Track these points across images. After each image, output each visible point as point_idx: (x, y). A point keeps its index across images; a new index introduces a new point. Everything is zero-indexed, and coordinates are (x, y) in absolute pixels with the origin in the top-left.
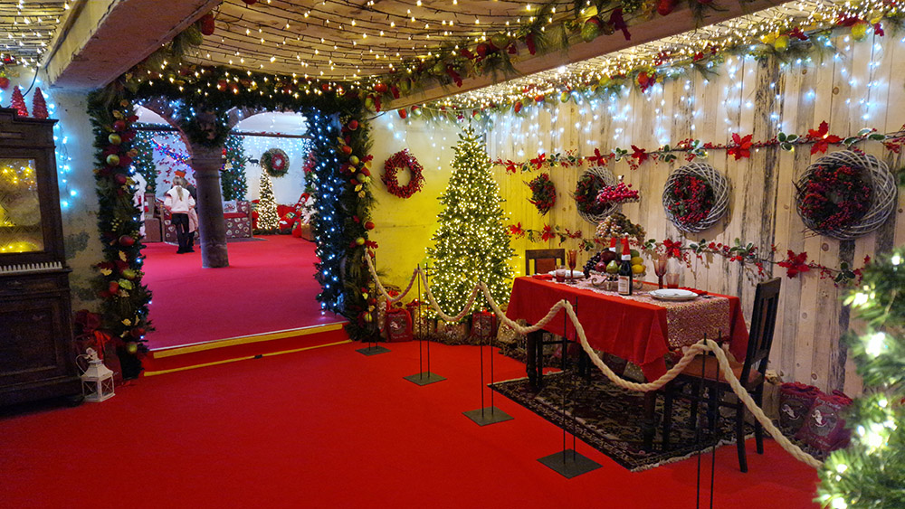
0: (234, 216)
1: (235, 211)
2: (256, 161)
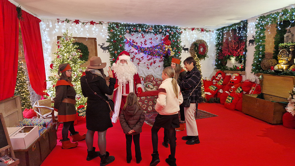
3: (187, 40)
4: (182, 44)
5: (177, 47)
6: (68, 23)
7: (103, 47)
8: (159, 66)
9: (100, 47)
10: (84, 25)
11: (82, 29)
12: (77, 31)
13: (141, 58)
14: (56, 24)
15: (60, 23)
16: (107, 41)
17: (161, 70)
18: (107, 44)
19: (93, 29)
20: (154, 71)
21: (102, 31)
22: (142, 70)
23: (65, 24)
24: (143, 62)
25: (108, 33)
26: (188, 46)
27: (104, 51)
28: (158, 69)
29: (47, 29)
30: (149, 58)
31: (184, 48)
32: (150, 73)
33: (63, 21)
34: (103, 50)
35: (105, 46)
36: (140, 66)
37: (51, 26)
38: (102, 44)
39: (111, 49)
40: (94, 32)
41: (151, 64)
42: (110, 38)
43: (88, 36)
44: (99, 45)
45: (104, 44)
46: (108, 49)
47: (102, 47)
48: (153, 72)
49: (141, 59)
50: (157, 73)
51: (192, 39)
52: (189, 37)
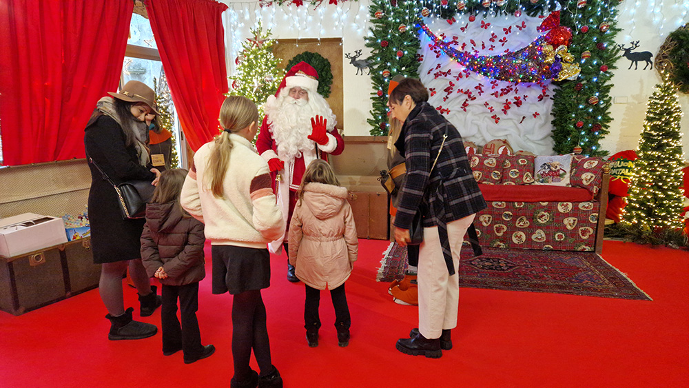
0: (557, 195)
1: (565, 182)
2: (646, 56)
3: (649, 23)
4: (623, 40)
5: (599, 50)
6: (280, 5)
7: (357, 59)
8: (536, 115)
9: (350, 60)
10: (315, 6)
11: (310, 18)
12: (298, 25)
13: (476, 88)
14: (256, 11)
15: (264, 8)
16: (368, 45)
17: (542, 126)
18: (367, 53)
19: (335, 15)
20: (517, 128)
21: (358, 17)
22: (478, 126)
23: (274, 10)
24: (481, 100)
25: (371, 21)
26: (652, 44)
27: (360, 70)
28: (530, 123)
29: (239, 25)
30: (498, 89)
31: (632, 52)
32: (501, 135)
33: (271, 3)
34: (357, 68)
35: (363, 57)
36: (473, 113)
37: (247, 17)
38: (356, 52)
39: (375, 64)
40: (337, 23)
41: (507, 106)
42: (375, 36)
43: (322, 33)
44: (347, 56)
45: (359, 53)
46: (370, 66)
47: (353, 61)
48: (513, 131)
49: (475, 93)
50: (528, 136)
51: (675, 18)
52: (657, 10)
